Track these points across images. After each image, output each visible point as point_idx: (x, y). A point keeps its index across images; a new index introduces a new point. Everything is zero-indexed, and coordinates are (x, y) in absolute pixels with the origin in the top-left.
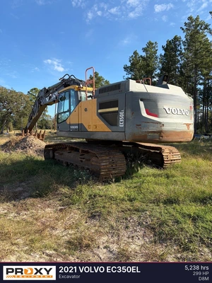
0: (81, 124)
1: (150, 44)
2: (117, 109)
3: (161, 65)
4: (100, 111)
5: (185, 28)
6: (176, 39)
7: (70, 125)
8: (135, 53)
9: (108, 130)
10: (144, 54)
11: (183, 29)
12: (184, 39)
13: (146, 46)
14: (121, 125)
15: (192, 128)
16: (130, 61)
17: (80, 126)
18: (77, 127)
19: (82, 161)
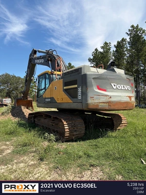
0: (53, 97)
1: (106, 43)
2: (76, 86)
3: (113, 57)
4: (65, 88)
5: (129, 33)
6: (123, 40)
7: (45, 98)
8: (96, 50)
9: (70, 101)
10: (102, 50)
11: (128, 34)
12: (128, 40)
13: (103, 45)
14: (80, 97)
15: (133, 99)
16: (92, 55)
17: (52, 98)
18: (50, 100)
19: (53, 125)
